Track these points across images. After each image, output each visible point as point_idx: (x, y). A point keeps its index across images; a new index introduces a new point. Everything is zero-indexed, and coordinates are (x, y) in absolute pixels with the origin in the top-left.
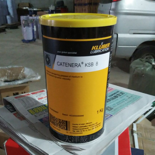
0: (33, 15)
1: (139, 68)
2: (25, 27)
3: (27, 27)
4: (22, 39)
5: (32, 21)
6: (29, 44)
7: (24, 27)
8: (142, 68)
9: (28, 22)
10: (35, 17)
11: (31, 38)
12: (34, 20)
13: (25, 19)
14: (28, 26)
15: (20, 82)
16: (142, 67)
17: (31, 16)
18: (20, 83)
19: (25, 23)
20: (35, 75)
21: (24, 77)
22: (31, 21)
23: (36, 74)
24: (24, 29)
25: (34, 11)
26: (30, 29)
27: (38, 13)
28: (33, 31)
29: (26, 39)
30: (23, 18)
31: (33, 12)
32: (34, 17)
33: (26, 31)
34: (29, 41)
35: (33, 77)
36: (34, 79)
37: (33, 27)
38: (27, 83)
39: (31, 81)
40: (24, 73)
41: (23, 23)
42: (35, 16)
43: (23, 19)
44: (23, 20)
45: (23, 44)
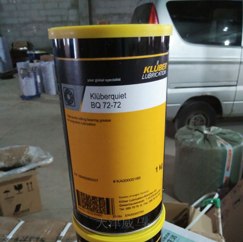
0: (35, 61)
1: (187, 140)
2: (25, 78)
3: (28, 78)
4: (21, 95)
5: (34, 69)
6: (31, 101)
7: (23, 78)
8: (192, 140)
9: (29, 71)
10: (38, 64)
11: (34, 93)
12: (36, 68)
13: (24, 67)
14: (29, 76)
15: (24, 169)
16: (190, 139)
17: (32, 61)
18: (25, 171)
19: (23, 72)
20: (44, 157)
21: (29, 160)
22: (32, 70)
23: (47, 155)
24: (23, 81)
25: (36, 54)
26: (32, 81)
27: (42, 57)
28: (36, 82)
29: (26, 94)
30: (20, 65)
31: (34, 56)
32: (36, 64)
33: (26, 83)
34: (31, 98)
35: (43, 159)
36: (43, 162)
37: (36, 78)
38: (34, 169)
39: (40, 167)
40: (28, 154)
41: (22, 72)
42: (38, 62)
43: (20, 67)
44: (21, 69)
45: (22, 101)
